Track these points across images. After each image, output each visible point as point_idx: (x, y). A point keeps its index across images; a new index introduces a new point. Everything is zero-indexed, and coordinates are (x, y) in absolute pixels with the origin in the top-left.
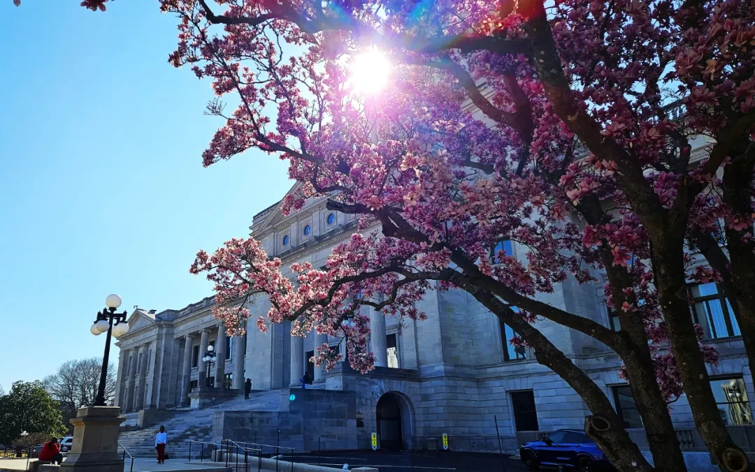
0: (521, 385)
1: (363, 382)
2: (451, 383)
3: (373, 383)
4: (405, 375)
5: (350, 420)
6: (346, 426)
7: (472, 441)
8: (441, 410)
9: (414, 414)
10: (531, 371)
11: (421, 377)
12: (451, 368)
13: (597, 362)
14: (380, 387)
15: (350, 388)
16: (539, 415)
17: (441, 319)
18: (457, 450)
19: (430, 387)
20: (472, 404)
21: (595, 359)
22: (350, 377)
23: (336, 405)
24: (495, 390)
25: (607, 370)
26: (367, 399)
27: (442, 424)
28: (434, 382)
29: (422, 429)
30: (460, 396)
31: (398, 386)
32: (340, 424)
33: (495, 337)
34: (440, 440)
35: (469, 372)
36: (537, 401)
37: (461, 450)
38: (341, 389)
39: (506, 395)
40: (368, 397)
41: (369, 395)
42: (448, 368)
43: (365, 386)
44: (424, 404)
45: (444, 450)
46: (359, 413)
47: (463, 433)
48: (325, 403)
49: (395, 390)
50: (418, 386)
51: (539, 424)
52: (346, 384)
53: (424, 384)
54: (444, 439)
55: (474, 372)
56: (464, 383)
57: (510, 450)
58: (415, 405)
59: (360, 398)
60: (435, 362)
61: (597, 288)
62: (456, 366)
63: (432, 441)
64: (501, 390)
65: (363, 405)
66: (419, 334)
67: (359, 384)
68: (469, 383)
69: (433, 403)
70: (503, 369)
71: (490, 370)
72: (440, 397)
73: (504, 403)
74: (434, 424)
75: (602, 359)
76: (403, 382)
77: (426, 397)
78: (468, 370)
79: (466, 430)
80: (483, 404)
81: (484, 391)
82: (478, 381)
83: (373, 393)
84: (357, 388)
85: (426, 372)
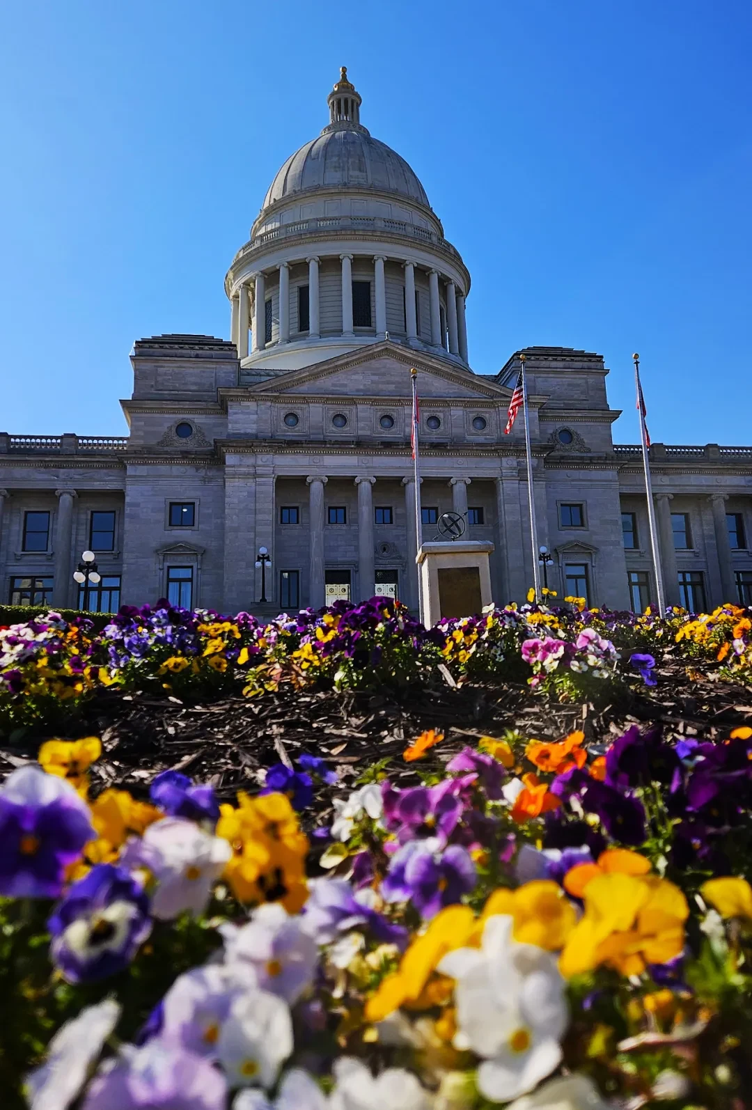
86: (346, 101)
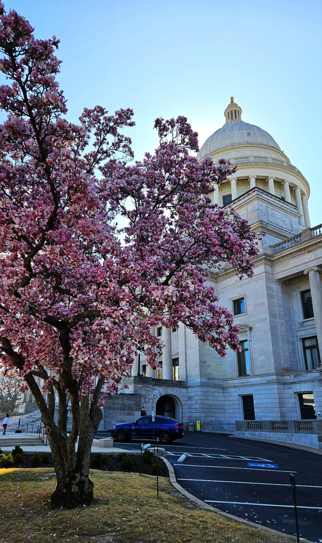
0: (247, 391)
1: (148, 389)
2: (205, 389)
3: (154, 389)
4: (177, 384)
5: (136, 412)
6: (134, 415)
7: (213, 426)
8: (197, 406)
9: (182, 409)
10: (252, 383)
11: (188, 385)
12: (205, 380)
13: (290, 378)
14: (159, 392)
15: (138, 393)
16: (255, 410)
17: (200, 350)
18: (205, 431)
19: (193, 392)
20: (218, 403)
21: (288, 376)
22: (138, 386)
23: (127, 402)
24: (233, 394)
25: (294, 383)
26: (149, 399)
27: (198, 415)
28: (195, 389)
29: (187, 418)
30: (210, 398)
31: (171, 391)
32: (129, 414)
33: (234, 362)
34: (195, 426)
35: (217, 383)
36: (255, 401)
37: (207, 431)
38: (133, 393)
39: (239, 398)
40: (150, 397)
41: (151, 396)
42: (203, 380)
43: (149, 391)
44: (189, 402)
45: (197, 431)
46: (143, 407)
47: (211, 421)
48: (120, 402)
49: (169, 393)
50: (186, 391)
51: (255, 416)
52: (136, 390)
53: (189, 390)
54: (198, 424)
55: (221, 383)
56: (214, 390)
57: (233, 431)
58: (183, 403)
59: (145, 398)
60: (195, 377)
61: (296, 332)
62: (208, 379)
63: (190, 425)
64: (236, 394)
65: (147, 402)
66: (187, 359)
67: (145, 390)
68: (217, 390)
69: (193, 402)
70: (237, 381)
71: (230, 382)
72: (197, 398)
73: (237, 402)
74: (194, 415)
75: (292, 376)
76: (176, 389)
77: (190, 398)
78: (217, 382)
79: (214, 419)
80: (226, 403)
81: (226, 395)
82: (223, 388)
83: (154, 395)
84: (143, 392)
85: (190, 383)
86: (235, 111)
